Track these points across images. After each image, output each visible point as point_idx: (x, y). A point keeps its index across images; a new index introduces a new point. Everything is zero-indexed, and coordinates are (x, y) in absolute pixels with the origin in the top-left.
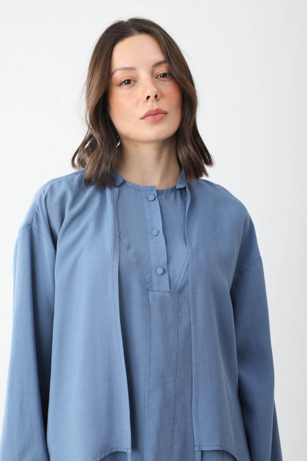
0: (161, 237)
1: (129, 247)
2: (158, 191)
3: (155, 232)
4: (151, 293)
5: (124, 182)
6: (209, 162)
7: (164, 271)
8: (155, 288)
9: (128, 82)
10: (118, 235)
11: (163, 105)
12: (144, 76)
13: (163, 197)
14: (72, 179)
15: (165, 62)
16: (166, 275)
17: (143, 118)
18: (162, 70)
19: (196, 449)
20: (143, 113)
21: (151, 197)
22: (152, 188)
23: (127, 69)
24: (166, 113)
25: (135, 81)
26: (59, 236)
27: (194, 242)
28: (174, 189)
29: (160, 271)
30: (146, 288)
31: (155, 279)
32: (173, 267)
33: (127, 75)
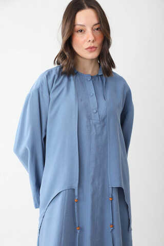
0: (95, 97)
1: (81, 100)
2: (92, 77)
3: (91, 94)
4: (91, 121)
5: (77, 72)
6: (114, 67)
7: (97, 111)
8: (93, 118)
9: (81, 31)
10: (77, 94)
12: (89, 30)
13: (94, 79)
14: (57, 69)
15: (99, 23)
16: (97, 113)
17: (87, 49)
18: (97, 27)
19: (110, 186)
20: (87, 47)
21: (89, 80)
22: (89, 75)
23: (81, 25)
24: (96, 48)
25: (84, 31)
26: (51, 92)
27: (108, 99)
28: (98, 76)
29: (95, 111)
30: (89, 118)
31: (93, 114)
32: (100, 109)
33: (81, 28)
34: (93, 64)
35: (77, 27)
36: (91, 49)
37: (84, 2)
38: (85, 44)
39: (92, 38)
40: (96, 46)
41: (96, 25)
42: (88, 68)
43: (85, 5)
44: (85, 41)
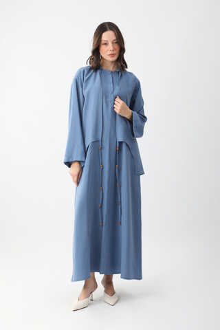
9: (105, 44)
11: (115, 52)
12: (110, 44)
16: (112, 95)
17: (109, 55)
18: (115, 41)
23: (105, 41)
24: (115, 54)
25: (107, 44)
28: (116, 72)
32: (114, 92)
35: (103, 42)
36: (112, 55)
38: (107, 52)
39: (112, 48)
42: (109, 66)
43: (108, 28)
44: (107, 50)
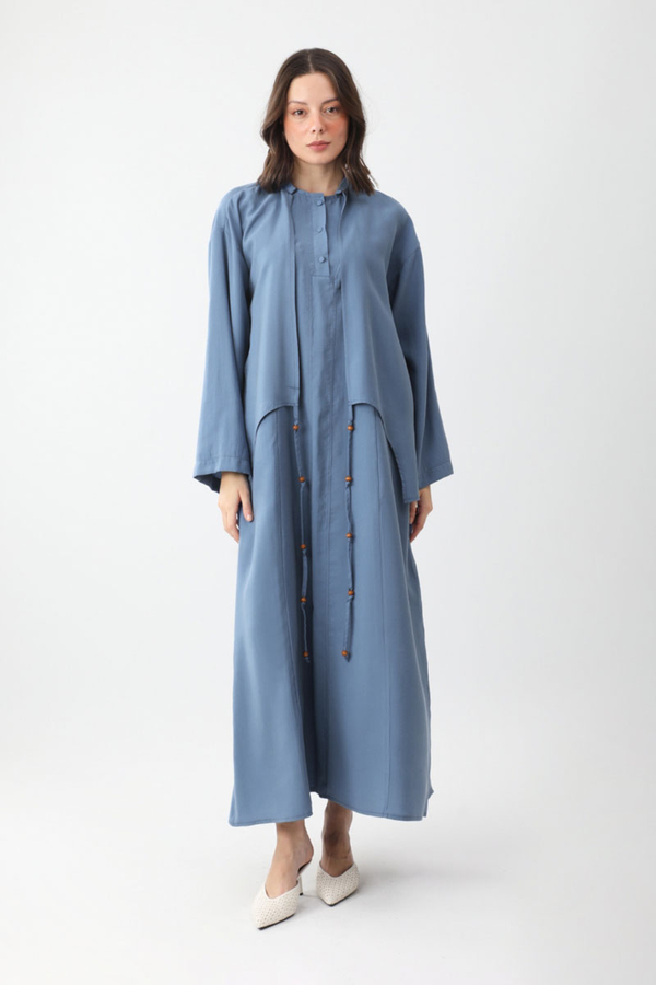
0: (324, 234)
2: (325, 198)
3: (319, 229)
4: (314, 278)
5: (297, 190)
7: (325, 260)
8: (318, 273)
9: (301, 112)
11: (326, 137)
12: (314, 111)
13: (330, 202)
15: (337, 99)
16: (327, 263)
17: (309, 146)
18: (331, 105)
19: (349, 404)
20: (309, 143)
21: (319, 203)
22: (320, 195)
23: (299, 102)
24: (328, 143)
25: (306, 113)
29: (322, 259)
30: (310, 273)
31: (317, 266)
32: (332, 256)
33: (300, 107)
34: (330, 174)
35: (292, 106)
36: (321, 146)
37: (309, 60)
38: (302, 136)
39: (316, 126)
40: (327, 141)
41: (328, 102)
42: (316, 180)
43: (311, 65)
44: (306, 131)
